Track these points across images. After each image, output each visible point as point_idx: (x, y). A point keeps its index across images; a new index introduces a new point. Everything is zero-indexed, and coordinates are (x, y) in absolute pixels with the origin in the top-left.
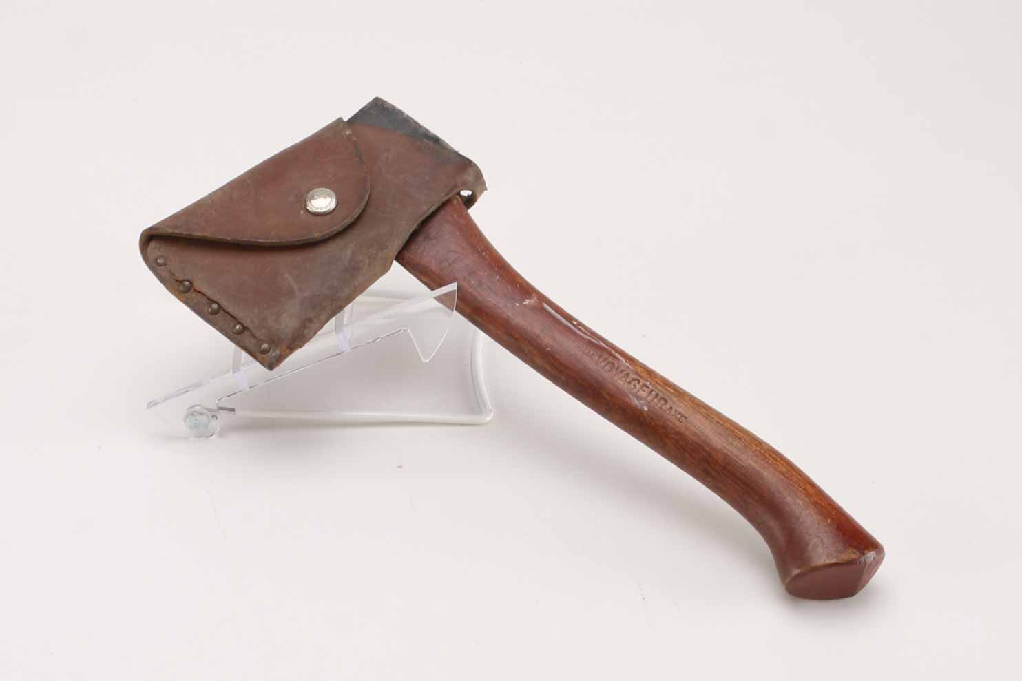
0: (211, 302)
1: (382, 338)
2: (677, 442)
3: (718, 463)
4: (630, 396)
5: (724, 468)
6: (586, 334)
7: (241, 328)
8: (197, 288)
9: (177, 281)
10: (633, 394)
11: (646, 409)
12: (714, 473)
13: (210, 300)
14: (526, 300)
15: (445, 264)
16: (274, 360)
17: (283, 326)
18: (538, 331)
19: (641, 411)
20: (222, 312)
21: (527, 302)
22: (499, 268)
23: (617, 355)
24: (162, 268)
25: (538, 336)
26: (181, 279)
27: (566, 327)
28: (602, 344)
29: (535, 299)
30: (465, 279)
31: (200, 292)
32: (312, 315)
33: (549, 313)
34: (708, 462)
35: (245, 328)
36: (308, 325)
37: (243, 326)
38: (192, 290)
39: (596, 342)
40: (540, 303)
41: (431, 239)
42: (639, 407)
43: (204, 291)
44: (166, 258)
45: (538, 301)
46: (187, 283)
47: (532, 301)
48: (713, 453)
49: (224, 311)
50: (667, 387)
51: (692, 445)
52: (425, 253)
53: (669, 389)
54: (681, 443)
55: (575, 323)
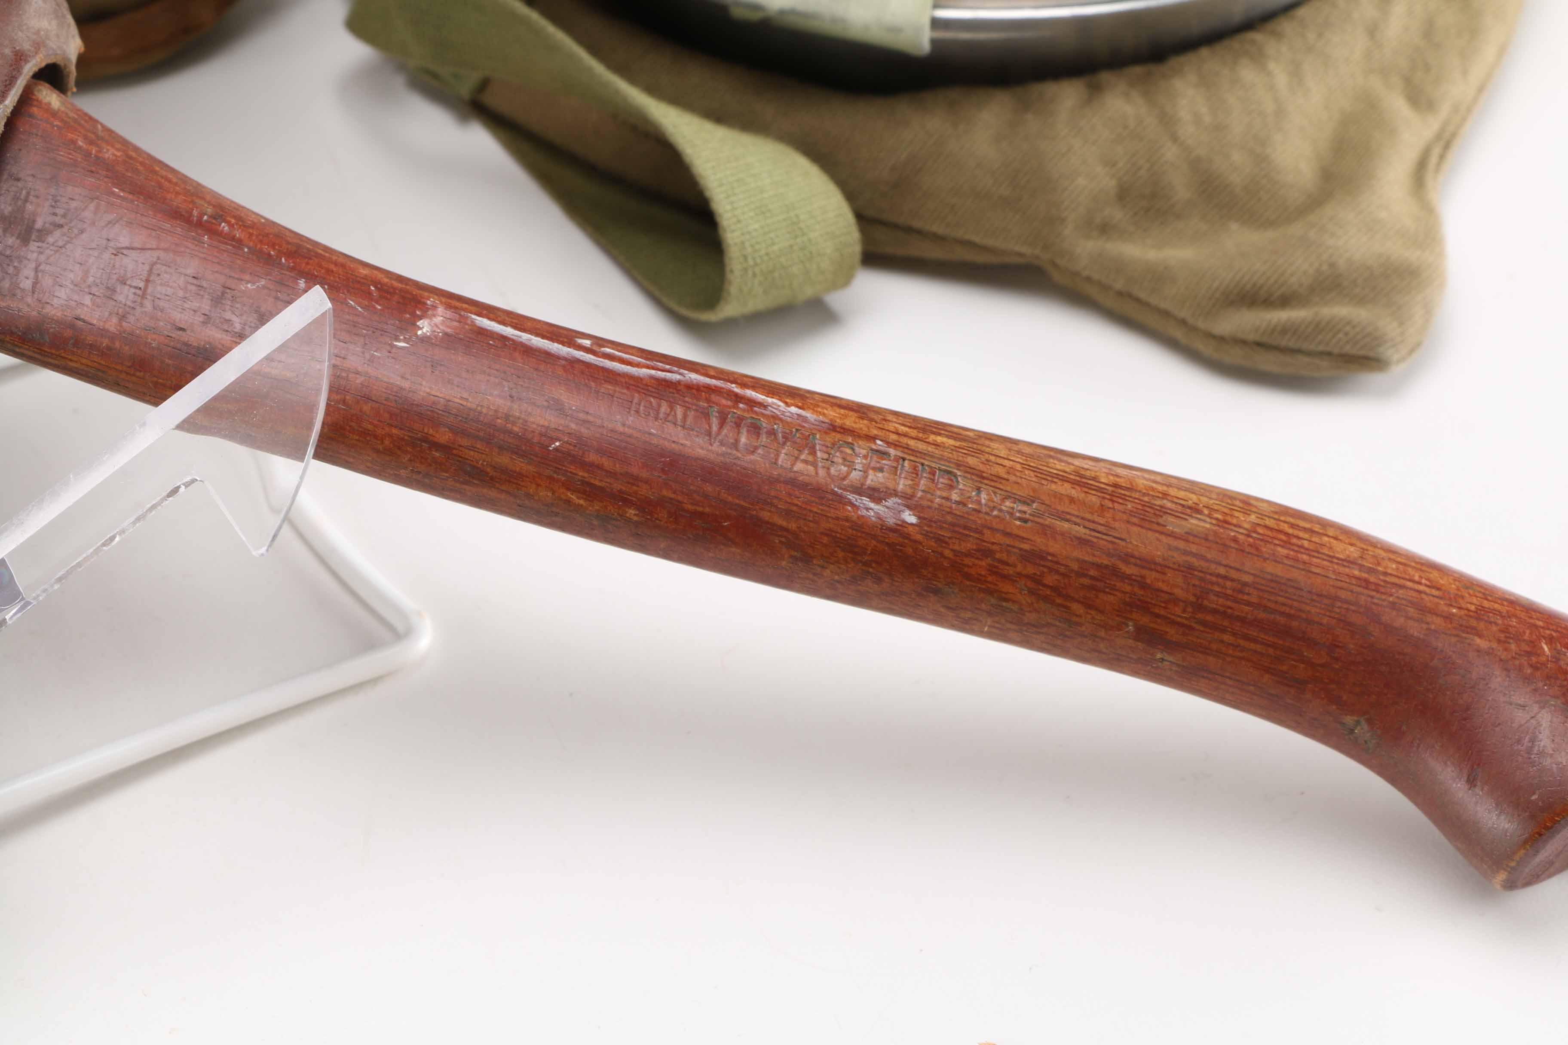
1: (123, 532)
2: (1036, 580)
3: (1176, 601)
4: (851, 497)
5: (1199, 607)
6: (638, 365)
10: (859, 490)
11: (910, 518)
12: (1173, 633)
14: (420, 323)
15: (125, 295)
18: (500, 401)
19: (900, 529)
21: (425, 327)
22: (290, 255)
23: (750, 393)
25: (507, 417)
27: (573, 362)
28: (694, 377)
29: (441, 310)
30: (207, 319)
33: (504, 338)
34: (1144, 607)
39: (678, 377)
40: (462, 320)
41: (42, 235)
42: (891, 521)
45: (449, 314)
47: (438, 320)
48: (1151, 577)
50: (932, 438)
51: (1081, 574)
52: (47, 282)
53: (939, 439)
54: (1050, 580)
55: (587, 343)
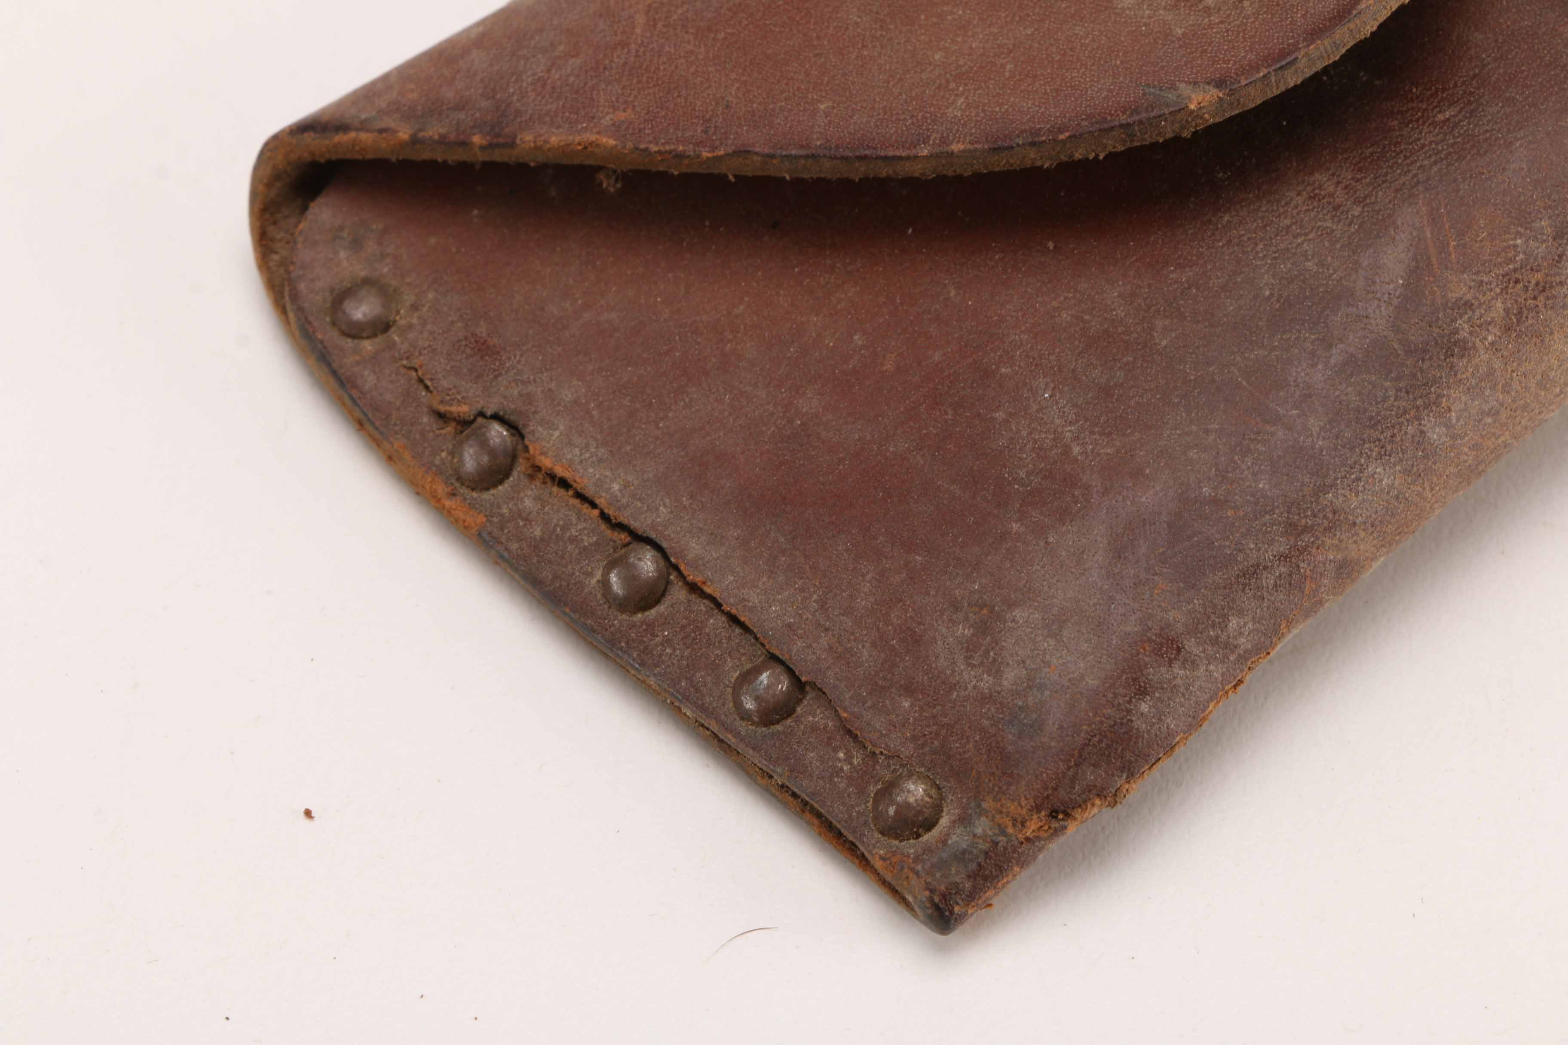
0: (624, 537)
7: (783, 686)
8: (546, 462)
9: (441, 416)
13: (621, 527)
16: (958, 875)
17: (1010, 676)
20: (678, 594)
24: (368, 346)
26: (463, 410)
31: (564, 484)
32: (1177, 617)
35: (799, 686)
36: (1158, 673)
37: (790, 672)
38: (521, 467)
43: (586, 478)
44: (387, 294)
46: (497, 433)
49: (694, 588)
